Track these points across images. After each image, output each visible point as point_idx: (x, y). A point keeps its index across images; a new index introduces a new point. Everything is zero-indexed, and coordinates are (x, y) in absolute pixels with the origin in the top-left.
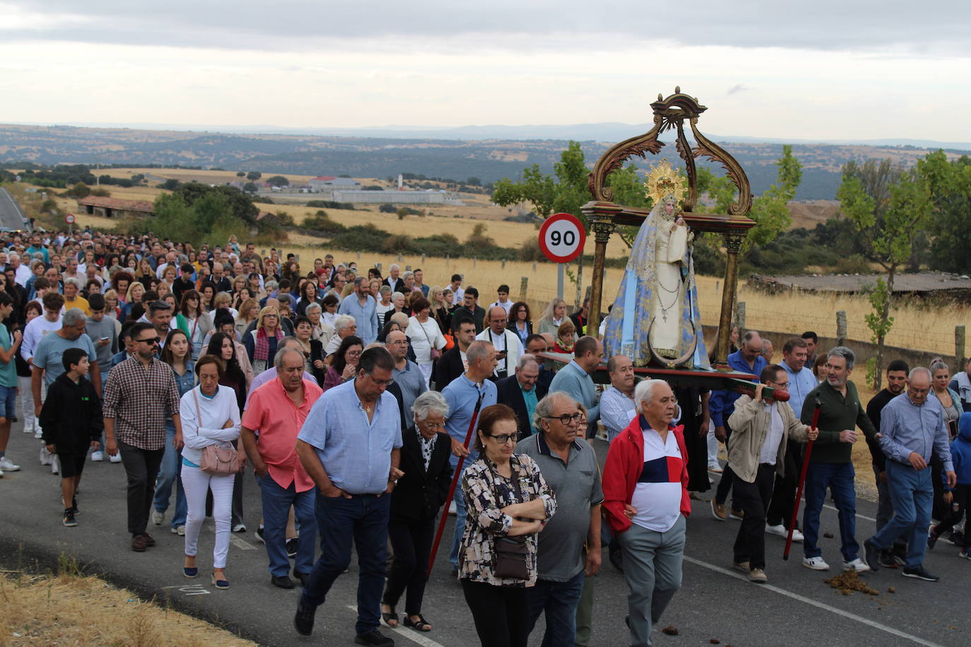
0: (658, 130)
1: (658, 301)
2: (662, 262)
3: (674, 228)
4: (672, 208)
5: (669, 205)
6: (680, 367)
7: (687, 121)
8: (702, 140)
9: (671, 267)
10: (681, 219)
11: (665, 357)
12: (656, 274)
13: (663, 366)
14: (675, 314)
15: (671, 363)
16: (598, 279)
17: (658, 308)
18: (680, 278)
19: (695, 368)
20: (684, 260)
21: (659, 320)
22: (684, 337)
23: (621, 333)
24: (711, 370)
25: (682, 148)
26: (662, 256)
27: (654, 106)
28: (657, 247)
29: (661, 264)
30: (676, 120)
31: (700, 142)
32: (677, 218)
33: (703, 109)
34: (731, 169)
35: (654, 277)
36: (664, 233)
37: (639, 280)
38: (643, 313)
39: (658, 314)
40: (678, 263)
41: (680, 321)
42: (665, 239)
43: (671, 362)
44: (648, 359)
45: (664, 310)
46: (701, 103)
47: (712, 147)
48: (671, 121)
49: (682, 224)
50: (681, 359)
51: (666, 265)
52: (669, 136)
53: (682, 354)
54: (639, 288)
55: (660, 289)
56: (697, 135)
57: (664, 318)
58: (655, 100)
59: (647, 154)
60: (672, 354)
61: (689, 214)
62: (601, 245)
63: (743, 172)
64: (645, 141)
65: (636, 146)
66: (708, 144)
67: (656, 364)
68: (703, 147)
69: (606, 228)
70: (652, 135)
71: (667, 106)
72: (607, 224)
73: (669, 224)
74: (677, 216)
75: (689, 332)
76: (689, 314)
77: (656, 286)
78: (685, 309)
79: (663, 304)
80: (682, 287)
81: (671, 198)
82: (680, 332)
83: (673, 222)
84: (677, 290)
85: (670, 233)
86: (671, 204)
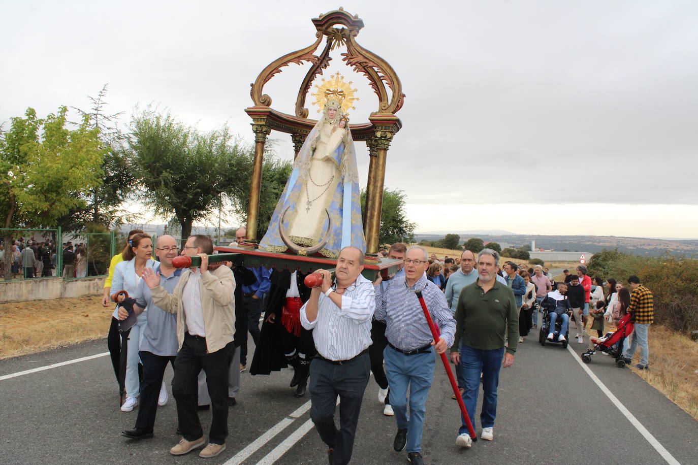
1: (305, 195)
2: (319, 160)
3: (334, 130)
4: (335, 112)
5: (331, 110)
8: (359, 49)
9: (325, 164)
11: (298, 244)
12: (309, 169)
13: (294, 252)
14: (319, 206)
15: (302, 251)
17: (304, 200)
20: (333, 156)
21: (302, 210)
26: (320, 154)
27: (315, 22)
29: (315, 161)
31: (358, 52)
33: (362, 25)
35: (307, 173)
36: (325, 135)
39: (302, 206)
40: (328, 160)
43: (303, 249)
46: (361, 19)
47: (367, 55)
50: (314, 248)
51: (321, 162)
52: (338, 49)
53: (320, 241)
55: (309, 182)
57: (308, 209)
60: (306, 242)
63: (395, 74)
64: (306, 54)
65: (297, 60)
66: (364, 52)
67: (290, 251)
68: (360, 55)
69: (259, 129)
70: (312, 48)
71: (324, 22)
72: (261, 126)
73: (331, 127)
74: (341, 120)
75: (335, 224)
76: (338, 207)
77: (307, 181)
78: (333, 202)
79: (310, 196)
80: (335, 182)
81: (333, 104)
82: (320, 222)
83: (336, 125)
84: (328, 185)
85: (331, 134)
86: (333, 108)
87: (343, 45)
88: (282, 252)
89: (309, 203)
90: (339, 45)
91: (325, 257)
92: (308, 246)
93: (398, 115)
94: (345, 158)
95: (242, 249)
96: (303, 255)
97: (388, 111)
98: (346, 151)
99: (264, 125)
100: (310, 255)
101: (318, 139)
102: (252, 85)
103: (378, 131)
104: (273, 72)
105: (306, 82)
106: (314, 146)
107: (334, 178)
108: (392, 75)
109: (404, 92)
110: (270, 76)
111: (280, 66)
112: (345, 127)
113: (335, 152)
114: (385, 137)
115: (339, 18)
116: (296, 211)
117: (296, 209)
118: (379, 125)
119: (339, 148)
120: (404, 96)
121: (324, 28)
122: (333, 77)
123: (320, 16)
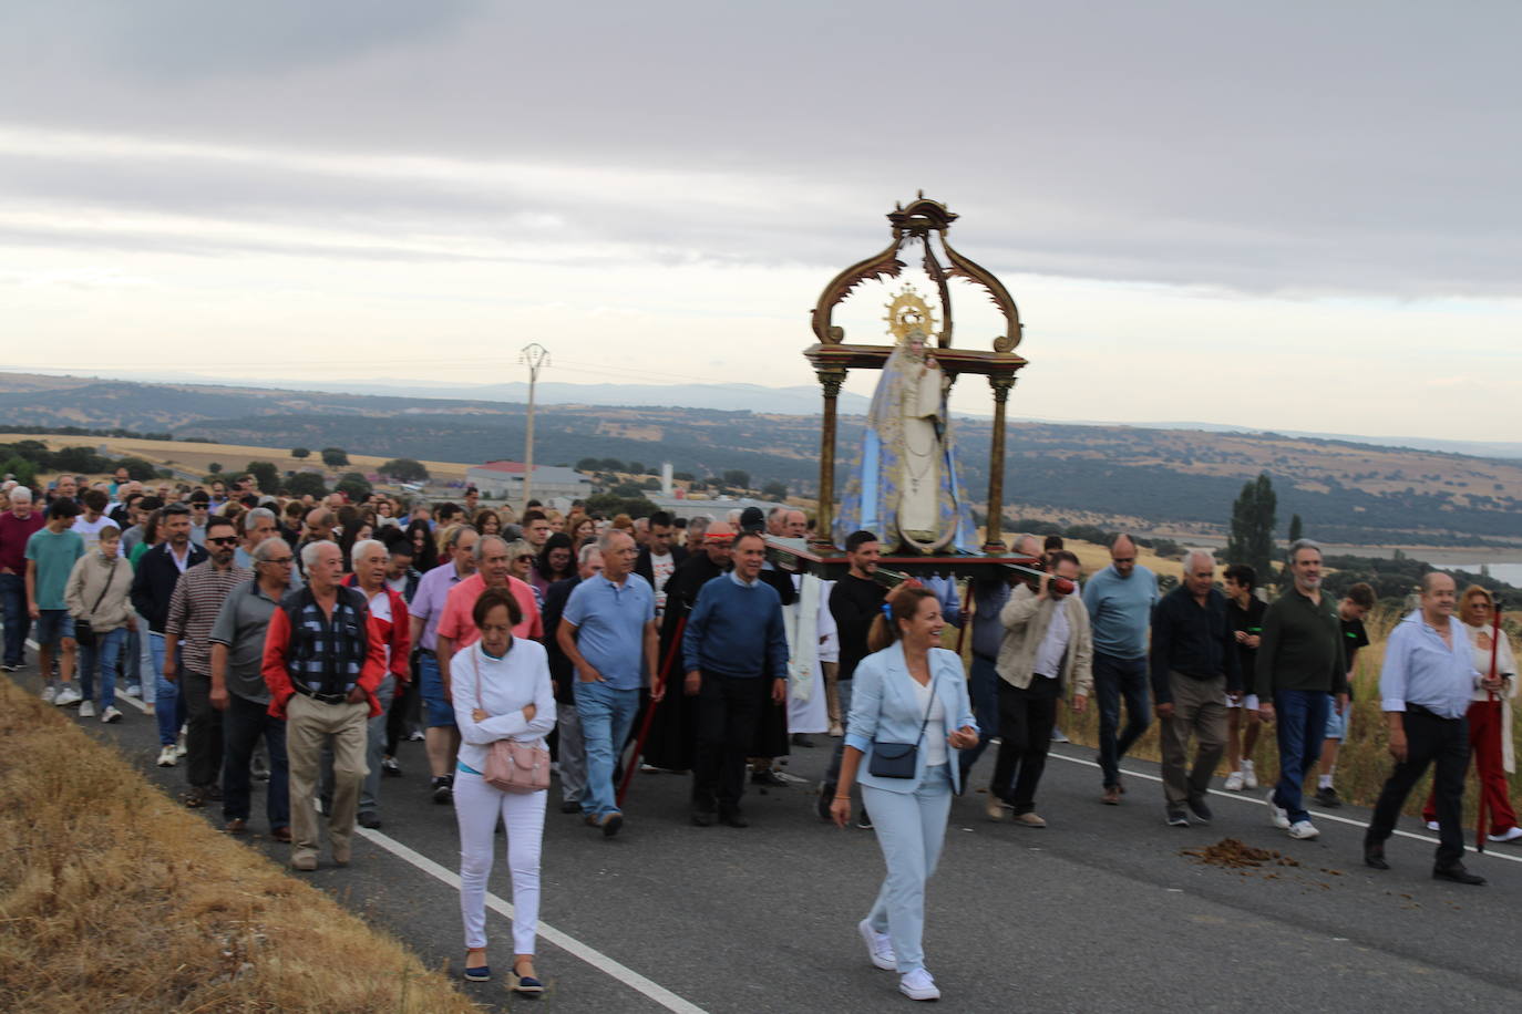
0: (897, 247)
1: (905, 470)
2: (911, 417)
3: (923, 373)
4: (920, 346)
5: (916, 343)
6: (941, 552)
7: (934, 233)
10: (932, 361)
11: (919, 541)
12: (902, 434)
13: (917, 552)
14: (929, 483)
15: (927, 549)
16: (830, 444)
17: (907, 478)
18: (934, 436)
19: (958, 552)
20: (939, 413)
21: (908, 493)
22: (943, 514)
23: (859, 513)
24: (981, 554)
25: (931, 268)
26: (910, 410)
27: (892, 217)
28: (903, 399)
29: (908, 421)
30: (920, 231)
31: (953, 261)
32: (927, 358)
33: (953, 218)
34: (992, 291)
35: (900, 439)
36: (912, 380)
37: (881, 443)
38: (889, 487)
39: (907, 486)
40: (931, 418)
41: (938, 493)
42: (912, 387)
43: (927, 546)
44: (897, 544)
45: (915, 480)
46: (950, 210)
48: (913, 234)
49: (933, 367)
50: (939, 543)
51: (915, 422)
52: (912, 252)
53: (943, 533)
54: (882, 453)
55: (908, 452)
56: (950, 253)
57: (915, 491)
58: (892, 209)
59: (885, 277)
60: (927, 536)
61: (944, 351)
62: (830, 401)
64: (881, 263)
65: (871, 271)
69: (828, 377)
70: (890, 255)
71: (903, 217)
73: (918, 368)
77: (903, 450)
78: (942, 477)
79: (914, 471)
81: (918, 334)
82: (937, 508)
83: (924, 365)
85: (919, 378)
86: (919, 341)
88: (891, 554)
89: (915, 482)
91: (948, 553)
92: (931, 543)
93: (1019, 351)
102: (813, 311)
108: (1005, 296)
109: (1022, 321)
115: (923, 208)
116: (901, 494)
120: (1022, 325)
121: (904, 224)
122: (902, 289)
123: (898, 210)
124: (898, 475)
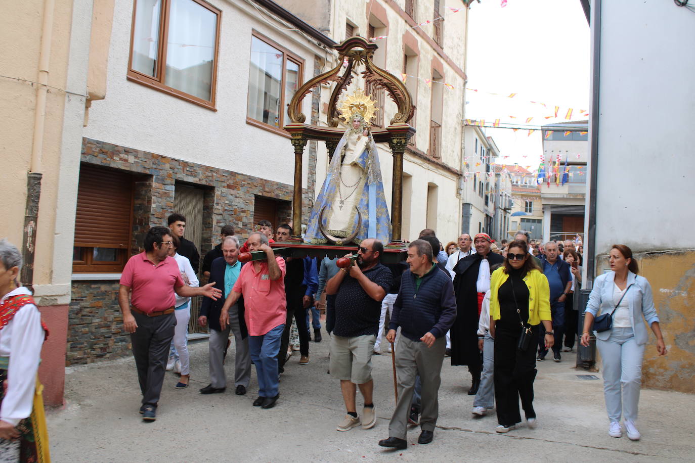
1: (338, 195)
2: (348, 165)
3: (359, 138)
4: (358, 123)
8: (375, 68)
9: (354, 167)
10: (365, 132)
11: (335, 236)
12: (340, 173)
13: (332, 243)
14: (350, 204)
15: (339, 242)
17: (338, 199)
20: (359, 161)
26: (348, 160)
29: (345, 166)
31: (373, 70)
35: (339, 177)
39: (336, 205)
40: (355, 165)
41: (355, 208)
46: (374, 44)
47: (382, 73)
48: (357, 59)
50: (348, 239)
51: (350, 166)
55: (341, 185)
56: (371, 65)
57: (341, 207)
62: (297, 155)
63: (405, 89)
64: (331, 75)
65: (324, 81)
66: (379, 71)
67: (330, 242)
68: (376, 74)
69: (297, 142)
70: (336, 70)
71: (344, 47)
72: (298, 140)
73: (357, 136)
74: (364, 129)
75: (364, 218)
76: (366, 203)
77: (339, 183)
78: (362, 200)
79: (343, 196)
80: (362, 183)
81: (357, 116)
82: (352, 217)
83: (360, 134)
84: (356, 186)
85: (357, 142)
86: (357, 120)
87: (362, 64)
88: (324, 244)
89: (342, 202)
90: (359, 64)
92: (343, 238)
94: (369, 162)
95: (291, 243)
96: (340, 245)
97: (401, 121)
98: (369, 156)
99: (300, 139)
100: (345, 244)
101: (346, 147)
103: (394, 138)
104: (306, 92)
105: (334, 96)
106: (343, 154)
107: (362, 180)
108: (403, 90)
110: (302, 96)
111: (310, 87)
112: (368, 135)
113: (360, 157)
114: (401, 143)
115: (356, 43)
116: (332, 209)
117: (332, 208)
118: (395, 133)
119: (364, 153)
121: (344, 52)
123: (341, 43)
124: (333, 197)
